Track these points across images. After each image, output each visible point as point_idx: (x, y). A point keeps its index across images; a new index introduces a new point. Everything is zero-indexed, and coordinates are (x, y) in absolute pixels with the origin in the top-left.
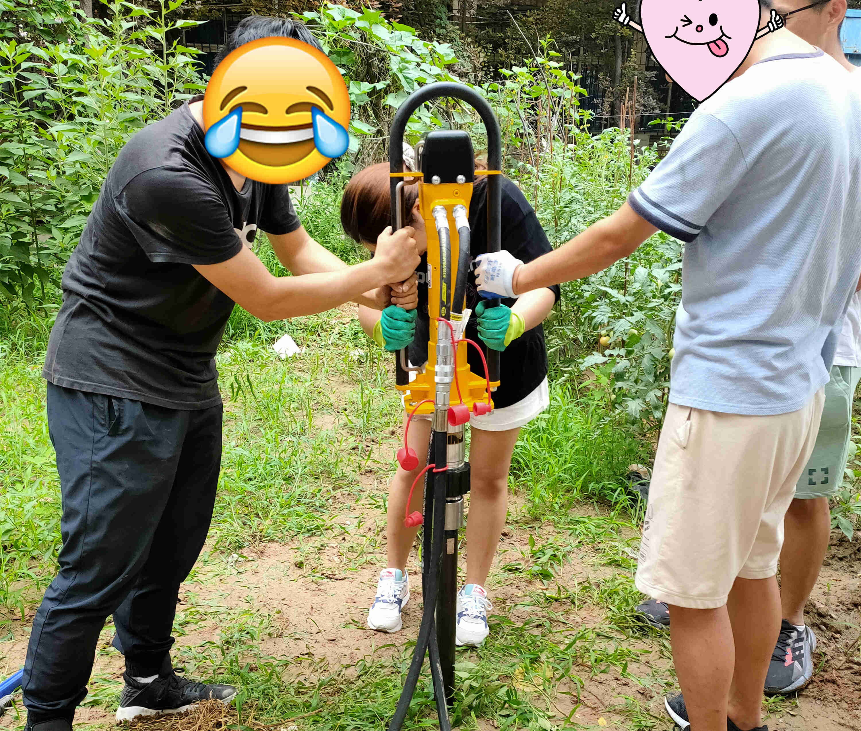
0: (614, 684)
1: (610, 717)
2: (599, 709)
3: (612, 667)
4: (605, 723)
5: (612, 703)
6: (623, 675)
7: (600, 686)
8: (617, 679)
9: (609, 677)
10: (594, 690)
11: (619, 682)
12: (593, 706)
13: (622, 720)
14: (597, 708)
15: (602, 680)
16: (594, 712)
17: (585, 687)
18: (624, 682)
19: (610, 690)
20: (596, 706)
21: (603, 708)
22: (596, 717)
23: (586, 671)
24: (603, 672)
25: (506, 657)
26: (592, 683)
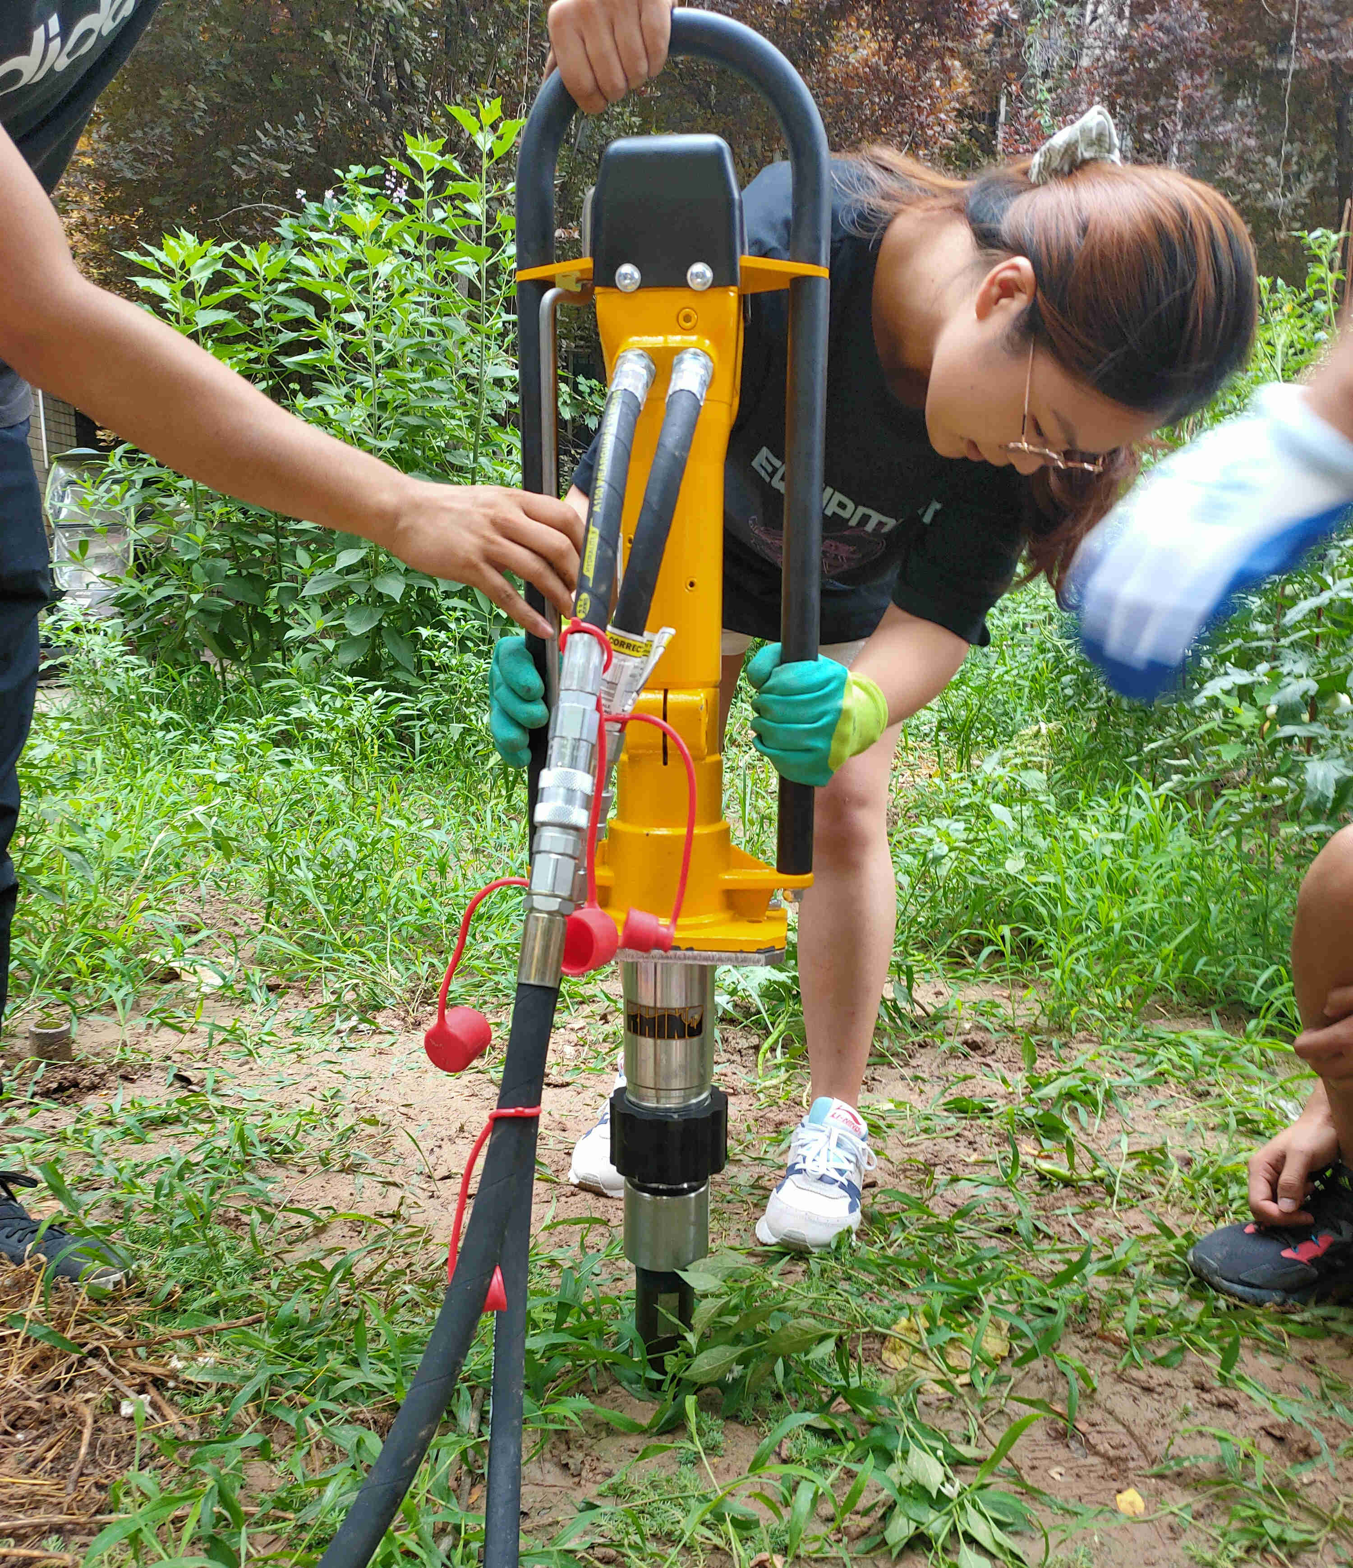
0: (1189, 1399)
1: (1159, 1493)
2: (1131, 1464)
3: (1193, 1356)
4: (1140, 1504)
5: (1173, 1450)
6: (1223, 1379)
7: (1145, 1399)
8: (1201, 1387)
9: (1179, 1378)
10: (1123, 1406)
11: (1206, 1396)
12: (1112, 1453)
13: (1199, 1506)
14: (1125, 1460)
15: (1153, 1383)
16: (1113, 1471)
17: (1097, 1396)
18: (1222, 1397)
19: (1175, 1414)
20: (1123, 1453)
21: (1143, 1463)
22: (1116, 1485)
23: (1108, 1354)
24: (1162, 1363)
25: (885, 1288)
26: (1121, 1387)
